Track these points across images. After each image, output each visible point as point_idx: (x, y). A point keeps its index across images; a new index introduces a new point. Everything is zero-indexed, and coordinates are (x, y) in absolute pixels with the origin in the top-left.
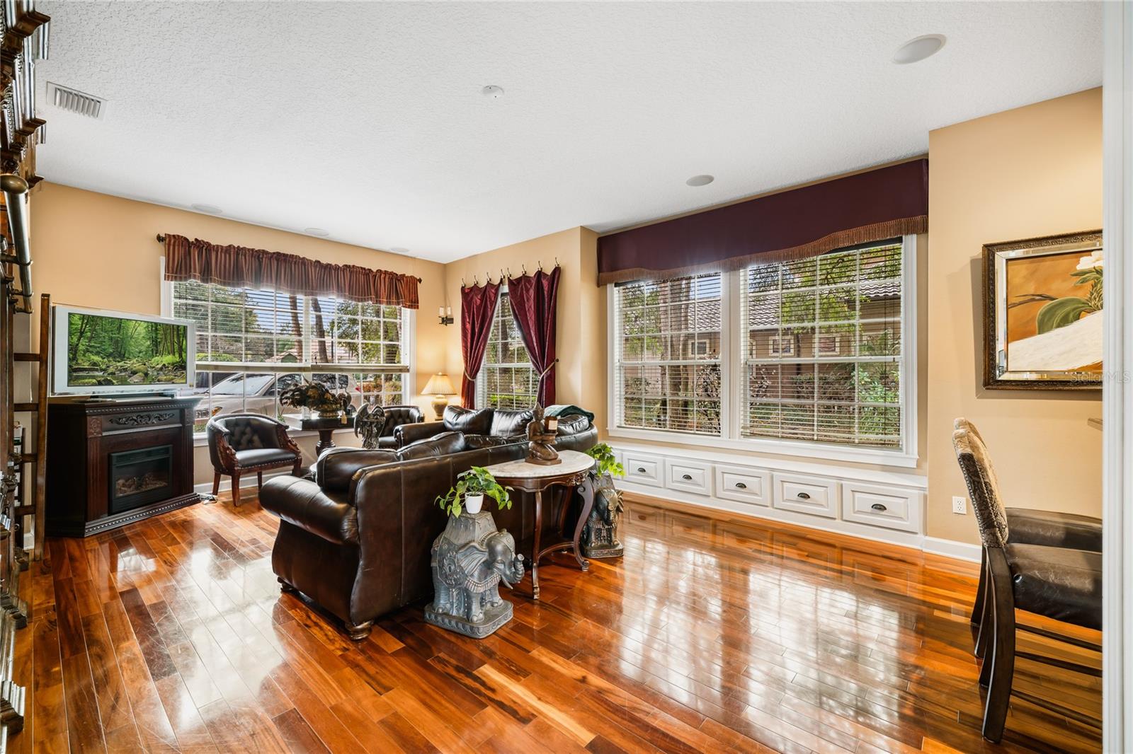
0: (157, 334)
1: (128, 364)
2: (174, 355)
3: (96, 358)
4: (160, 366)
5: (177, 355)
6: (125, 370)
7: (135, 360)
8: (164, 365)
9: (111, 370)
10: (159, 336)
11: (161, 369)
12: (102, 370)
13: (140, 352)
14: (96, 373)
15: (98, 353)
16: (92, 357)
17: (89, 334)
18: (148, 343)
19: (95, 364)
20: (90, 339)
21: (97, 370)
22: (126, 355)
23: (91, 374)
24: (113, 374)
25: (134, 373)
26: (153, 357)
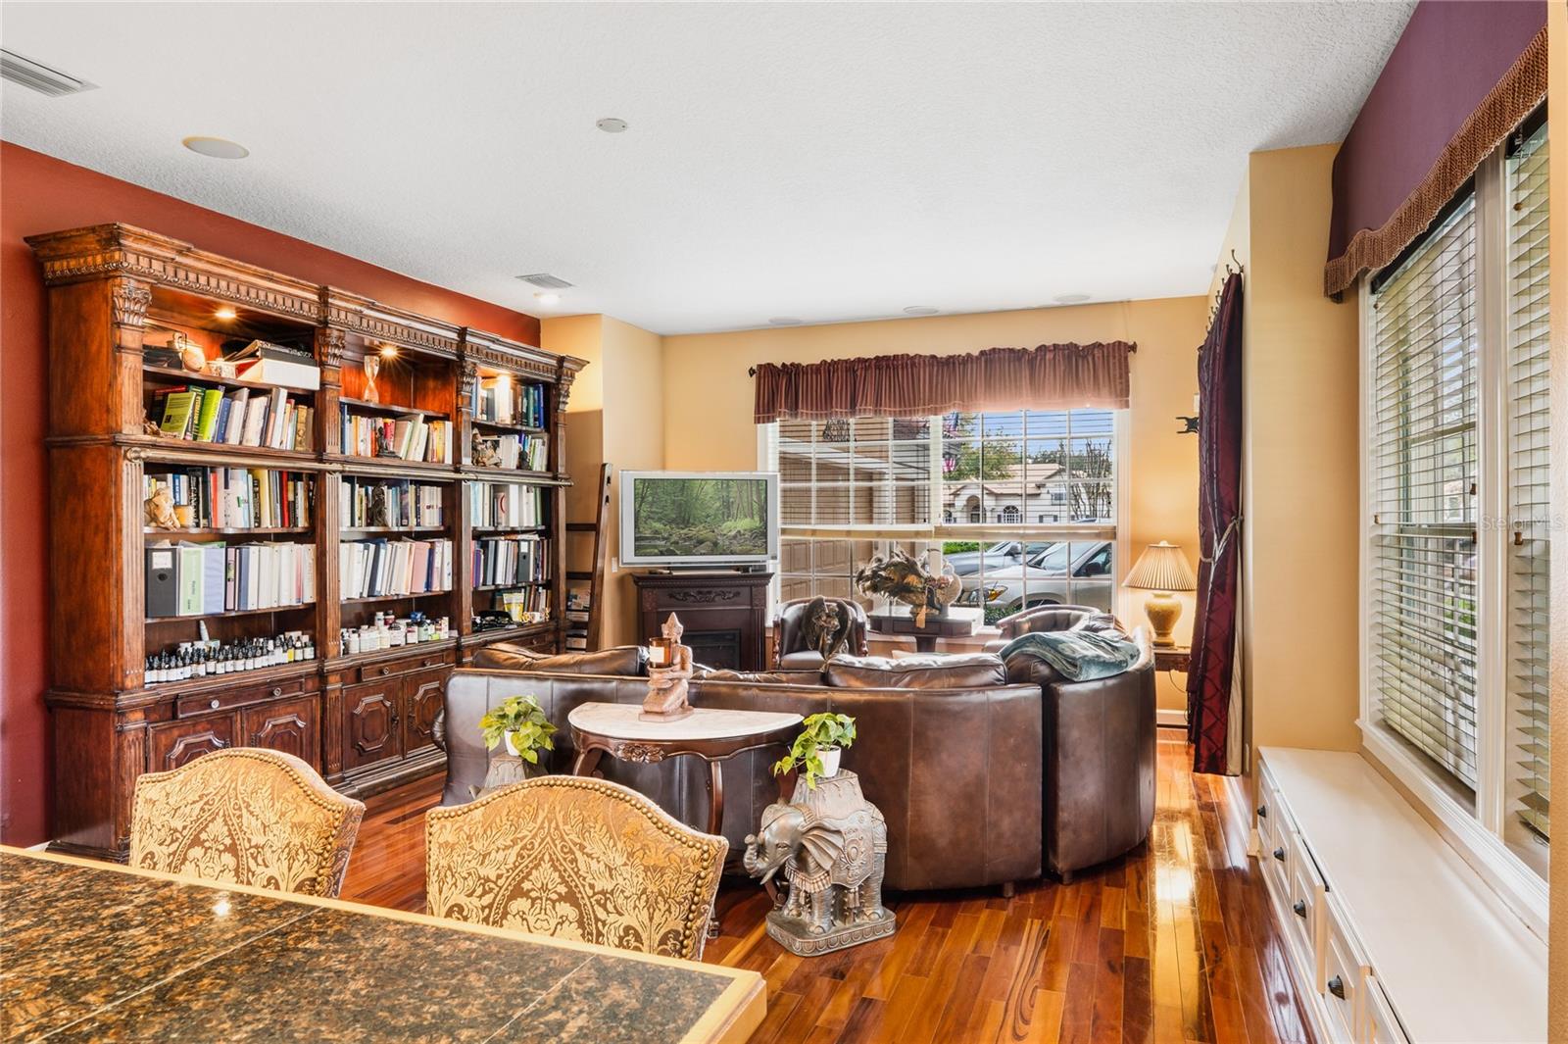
0: (729, 492)
1: (693, 531)
2: (753, 518)
3: (658, 525)
4: (733, 533)
5: (757, 518)
6: (690, 538)
7: (701, 527)
8: (739, 532)
9: (674, 538)
10: (732, 494)
11: (735, 537)
12: (664, 539)
13: (708, 516)
14: (658, 543)
15: (659, 520)
16: (654, 524)
17: (650, 499)
18: (718, 504)
19: (656, 532)
20: (651, 504)
21: (658, 539)
22: (691, 521)
23: (653, 543)
24: (676, 543)
25: (701, 542)
26: (725, 521)
